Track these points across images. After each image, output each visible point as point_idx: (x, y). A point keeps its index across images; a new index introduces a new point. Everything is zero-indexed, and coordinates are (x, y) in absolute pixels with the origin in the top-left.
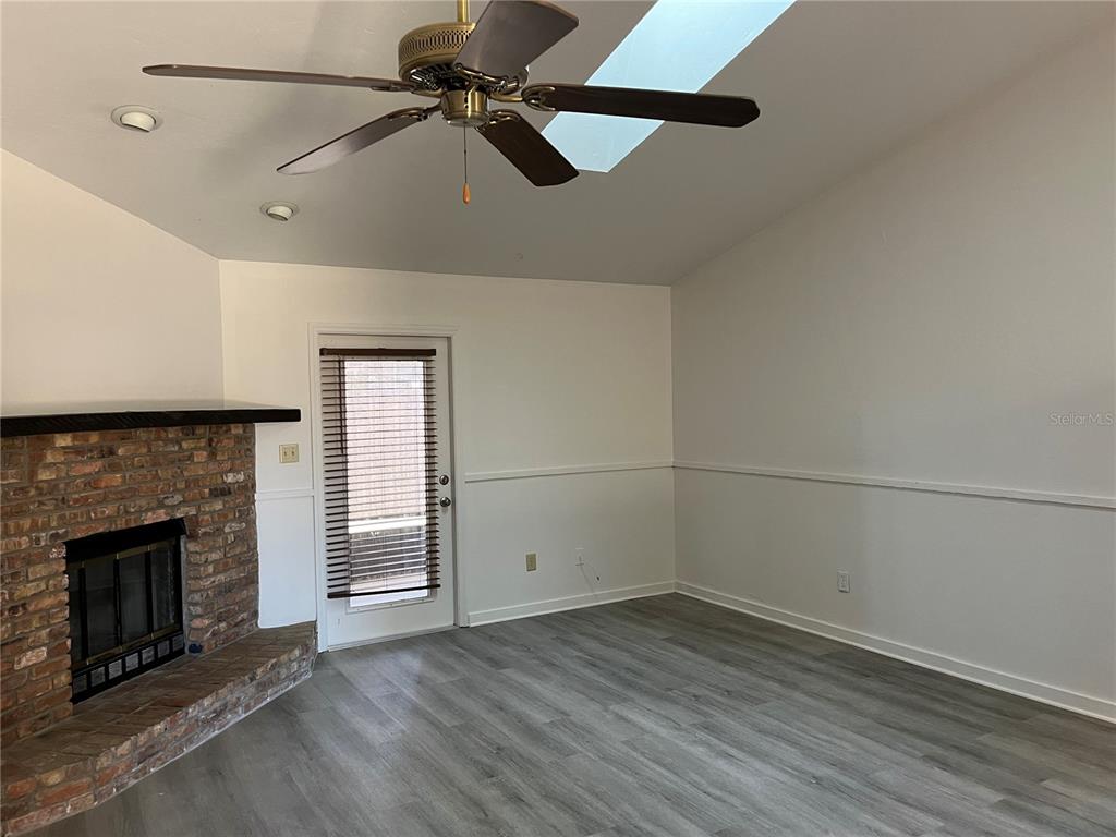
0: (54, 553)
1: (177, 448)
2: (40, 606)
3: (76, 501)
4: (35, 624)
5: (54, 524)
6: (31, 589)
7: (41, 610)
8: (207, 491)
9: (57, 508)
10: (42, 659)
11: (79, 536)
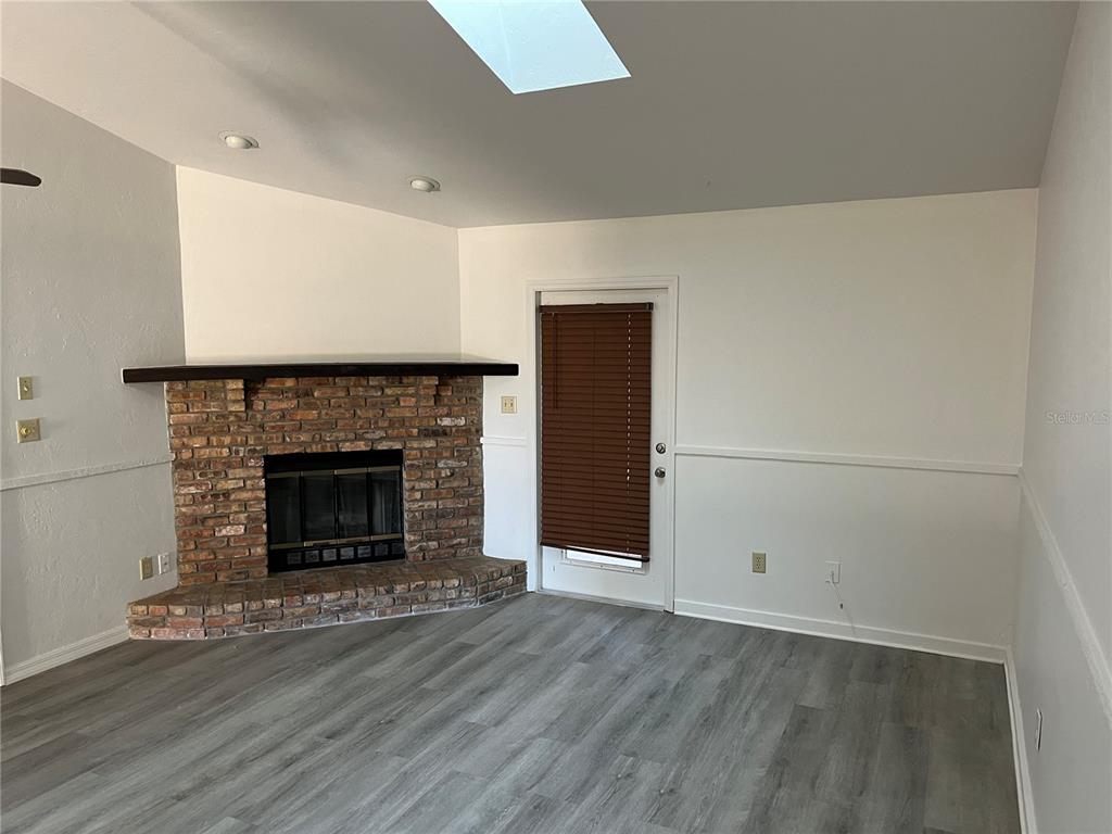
0: (252, 462)
1: (379, 394)
2: (238, 497)
3: (273, 428)
4: (235, 508)
5: (251, 442)
6: (231, 485)
7: (239, 500)
8: (415, 431)
9: (255, 432)
10: (239, 533)
11: (275, 453)
